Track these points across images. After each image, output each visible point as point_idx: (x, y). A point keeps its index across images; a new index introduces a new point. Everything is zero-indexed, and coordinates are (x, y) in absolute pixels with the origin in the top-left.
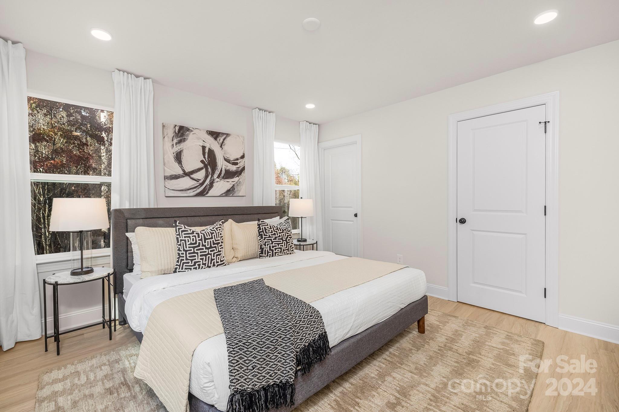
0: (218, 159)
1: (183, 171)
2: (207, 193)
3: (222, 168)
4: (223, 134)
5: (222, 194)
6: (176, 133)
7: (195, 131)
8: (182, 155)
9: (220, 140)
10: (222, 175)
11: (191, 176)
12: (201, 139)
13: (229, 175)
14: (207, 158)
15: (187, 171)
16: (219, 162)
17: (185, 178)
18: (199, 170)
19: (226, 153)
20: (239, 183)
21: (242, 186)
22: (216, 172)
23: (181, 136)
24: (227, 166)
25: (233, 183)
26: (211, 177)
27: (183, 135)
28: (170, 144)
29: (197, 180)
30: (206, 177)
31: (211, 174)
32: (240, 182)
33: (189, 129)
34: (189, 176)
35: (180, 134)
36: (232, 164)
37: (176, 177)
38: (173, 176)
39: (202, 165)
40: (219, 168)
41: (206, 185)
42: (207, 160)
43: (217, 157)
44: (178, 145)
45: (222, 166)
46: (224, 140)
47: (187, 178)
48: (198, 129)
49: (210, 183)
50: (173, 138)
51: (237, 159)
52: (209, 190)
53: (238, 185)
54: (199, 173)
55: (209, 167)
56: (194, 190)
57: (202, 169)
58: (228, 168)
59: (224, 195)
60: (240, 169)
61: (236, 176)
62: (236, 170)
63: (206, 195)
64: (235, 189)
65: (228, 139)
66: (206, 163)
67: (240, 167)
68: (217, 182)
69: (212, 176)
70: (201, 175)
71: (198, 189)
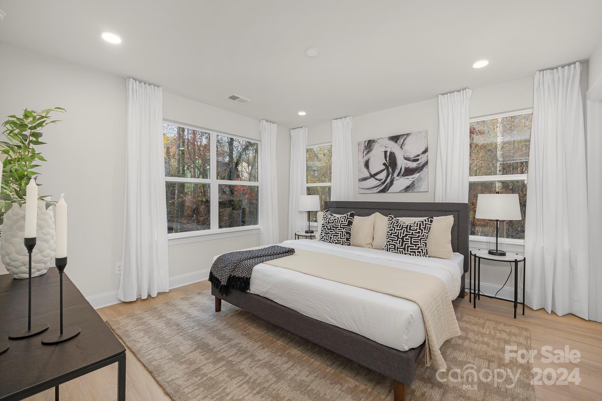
0: (399, 160)
1: (370, 174)
2: (388, 190)
3: (402, 167)
4: (403, 135)
5: (401, 190)
6: (366, 147)
7: (379, 141)
8: (369, 162)
9: (400, 142)
10: (402, 173)
11: (375, 177)
12: (383, 145)
13: (409, 172)
14: (388, 160)
15: (372, 174)
16: (399, 162)
17: (371, 179)
18: (382, 171)
19: (406, 153)
20: (420, 179)
21: (423, 182)
22: (396, 171)
23: (369, 148)
24: (407, 164)
25: (413, 179)
26: (391, 176)
27: (370, 146)
28: (362, 156)
29: (380, 180)
30: (387, 177)
31: (392, 174)
32: (421, 177)
33: (375, 141)
34: (374, 177)
35: (368, 147)
36: (412, 162)
37: (365, 179)
38: (363, 179)
39: (384, 167)
40: (399, 167)
41: (387, 184)
42: (388, 162)
43: (397, 158)
44: (366, 155)
45: (402, 165)
46: (404, 140)
47: (372, 179)
48: (381, 138)
49: (390, 181)
50: (364, 151)
51: (418, 156)
52: (389, 187)
53: (418, 181)
54: (381, 174)
55: (390, 167)
56: (378, 188)
57: (384, 170)
58: (407, 166)
59: (403, 191)
60: (421, 164)
61: (417, 172)
62: (417, 166)
63: (387, 192)
64: (415, 185)
65: (409, 138)
66: (388, 165)
67: (421, 163)
68: (397, 180)
69: (393, 175)
70: (383, 176)
71: (381, 187)
